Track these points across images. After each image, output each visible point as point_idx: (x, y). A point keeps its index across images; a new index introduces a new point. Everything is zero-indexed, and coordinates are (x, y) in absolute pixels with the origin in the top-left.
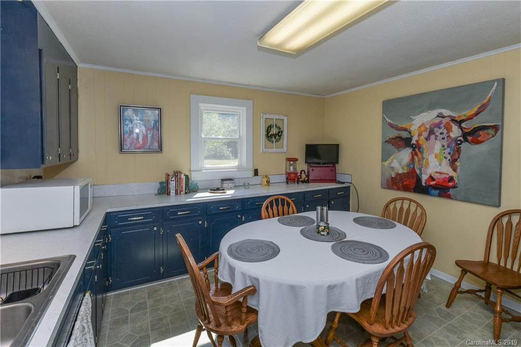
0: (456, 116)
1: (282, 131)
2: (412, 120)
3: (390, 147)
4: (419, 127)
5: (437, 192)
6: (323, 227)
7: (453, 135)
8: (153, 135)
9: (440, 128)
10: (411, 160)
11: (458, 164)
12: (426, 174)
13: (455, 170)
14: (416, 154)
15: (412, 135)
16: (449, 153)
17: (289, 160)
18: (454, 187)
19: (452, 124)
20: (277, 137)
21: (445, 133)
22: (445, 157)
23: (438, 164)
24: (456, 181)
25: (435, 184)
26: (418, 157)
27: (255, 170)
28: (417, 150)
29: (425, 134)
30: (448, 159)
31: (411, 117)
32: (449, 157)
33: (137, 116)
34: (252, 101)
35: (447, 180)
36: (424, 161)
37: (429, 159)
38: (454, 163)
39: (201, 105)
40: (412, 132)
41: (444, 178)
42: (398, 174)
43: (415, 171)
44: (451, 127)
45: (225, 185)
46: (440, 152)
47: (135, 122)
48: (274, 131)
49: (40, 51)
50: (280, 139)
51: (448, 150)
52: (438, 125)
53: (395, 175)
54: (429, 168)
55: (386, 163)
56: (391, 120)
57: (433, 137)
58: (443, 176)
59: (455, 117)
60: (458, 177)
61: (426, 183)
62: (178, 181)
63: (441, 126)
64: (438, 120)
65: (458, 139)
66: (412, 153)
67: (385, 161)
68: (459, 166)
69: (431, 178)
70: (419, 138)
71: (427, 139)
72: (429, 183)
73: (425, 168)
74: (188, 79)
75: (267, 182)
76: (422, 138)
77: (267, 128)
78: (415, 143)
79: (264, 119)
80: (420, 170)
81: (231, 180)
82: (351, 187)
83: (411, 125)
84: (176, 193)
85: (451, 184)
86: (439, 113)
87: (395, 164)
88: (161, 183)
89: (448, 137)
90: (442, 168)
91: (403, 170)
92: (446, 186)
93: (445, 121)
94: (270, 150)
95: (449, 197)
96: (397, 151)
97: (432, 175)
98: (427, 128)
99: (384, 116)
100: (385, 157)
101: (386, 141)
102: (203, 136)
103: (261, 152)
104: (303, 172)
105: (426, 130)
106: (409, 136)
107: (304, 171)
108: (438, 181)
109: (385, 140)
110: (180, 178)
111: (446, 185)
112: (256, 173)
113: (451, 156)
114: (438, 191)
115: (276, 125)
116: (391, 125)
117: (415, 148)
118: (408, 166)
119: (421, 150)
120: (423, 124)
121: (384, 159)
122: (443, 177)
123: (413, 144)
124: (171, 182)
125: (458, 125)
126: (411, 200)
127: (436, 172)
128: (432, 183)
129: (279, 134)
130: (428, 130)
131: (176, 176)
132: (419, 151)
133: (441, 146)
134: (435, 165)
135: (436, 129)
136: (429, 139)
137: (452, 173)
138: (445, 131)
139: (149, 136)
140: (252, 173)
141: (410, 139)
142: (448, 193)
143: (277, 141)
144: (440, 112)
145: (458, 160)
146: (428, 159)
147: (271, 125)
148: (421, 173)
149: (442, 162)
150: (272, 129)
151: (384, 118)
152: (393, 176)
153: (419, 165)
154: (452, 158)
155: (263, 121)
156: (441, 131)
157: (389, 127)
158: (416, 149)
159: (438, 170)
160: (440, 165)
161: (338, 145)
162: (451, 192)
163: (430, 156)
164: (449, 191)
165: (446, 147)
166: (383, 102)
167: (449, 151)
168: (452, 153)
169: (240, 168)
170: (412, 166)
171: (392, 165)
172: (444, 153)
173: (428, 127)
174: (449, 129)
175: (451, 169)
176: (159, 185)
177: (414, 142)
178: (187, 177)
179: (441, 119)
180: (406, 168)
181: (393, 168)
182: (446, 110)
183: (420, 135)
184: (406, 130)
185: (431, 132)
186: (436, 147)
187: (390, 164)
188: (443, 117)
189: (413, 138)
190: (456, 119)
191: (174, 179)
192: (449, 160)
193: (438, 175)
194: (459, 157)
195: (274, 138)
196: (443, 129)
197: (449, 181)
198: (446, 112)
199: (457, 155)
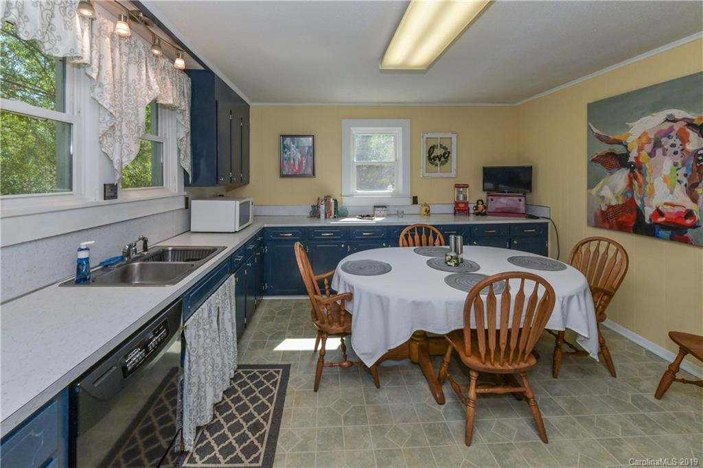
0: (694, 118)
1: (449, 153)
2: (628, 128)
3: (599, 167)
4: (639, 138)
5: (667, 234)
6: (450, 257)
7: (690, 147)
8: (307, 161)
9: (669, 137)
10: (627, 186)
11: (699, 191)
12: (651, 207)
13: (695, 200)
14: (636, 178)
15: (628, 149)
16: (686, 175)
17: (458, 186)
18: (694, 226)
19: (688, 130)
20: (443, 159)
21: (678, 145)
22: (679, 181)
23: (669, 191)
24: (698, 217)
25: (665, 221)
26: (638, 182)
27: (414, 197)
28: (636, 171)
29: (648, 148)
30: (683, 184)
31: (627, 123)
32: (685, 181)
33: (293, 144)
34: (409, 120)
35: (683, 216)
36: (648, 186)
37: (655, 185)
38: (694, 190)
39: (352, 129)
40: (628, 145)
41: (678, 213)
42: (610, 207)
43: (634, 201)
44: (687, 135)
45: (377, 212)
46: (671, 174)
47: (292, 149)
48: (438, 152)
49: (217, 102)
50: (447, 161)
51: (684, 170)
52: (667, 134)
53: (607, 207)
54: (655, 197)
55: (594, 191)
56: (600, 130)
57: (659, 151)
58: (677, 209)
59: (694, 120)
60: (700, 211)
61: (650, 220)
62: (328, 205)
63: (671, 134)
64: (667, 125)
65: (699, 153)
66: (629, 176)
67: (593, 188)
68: (702, 194)
69: (659, 213)
70: (639, 154)
71: (651, 154)
72: (656, 219)
73: (650, 198)
74: (340, 104)
75: (426, 211)
76: (644, 154)
77: (428, 148)
78: (634, 161)
79: (425, 139)
80: (642, 200)
81: (385, 207)
82: (549, 224)
83: (628, 135)
84: (326, 217)
85: (689, 222)
86: (668, 116)
87: (606, 192)
88: (313, 206)
89: (682, 150)
90: (675, 198)
91: (618, 201)
92: (681, 225)
93: (677, 127)
94: (433, 175)
95: (686, 241)
96: (608, 174)
97: (660, 208)
98: (650, 139)
99: (590, 124)
100: (592, 182)
101: (593, 160)
102: (355, 161)
103: (421, 176)
104: (480, 202)
105: (649, 140)
106: (626, 152)
107: (482, 201)
108: (669, 217)
109: (590, 160)
110: (329, 202)
111: (683, 223)
112: (415, 200)
113: (689, 180)
114: (670, 232)
115: (441, 145)
116: (599, 137)
117: (634, 168)
118: (624, 194)
119: (642, 171)
120: (645, 133)
121: (591, 186)
122: (676, 211)
123: (631, 163)
124: (321, 206)
125: (698, 131)
126: (610, 242)
127: (666, 204)
128: (660, 220)
129: (446, 156)
130: (653, 142)
131: (326, 200)
132: (640, 173)
133: (672, 165)
134: (665, 192)
135: (664, 140)
136: (655, 156)
137: (690, 205)
138: (678, 142)
139: (304, 162)
140: (409, 201)
141: (627, 155)
142: (685, 235)
143: (442, 164)
144: (669, 113)
145: (700, 185)
146: (653, 183)
147: (434, 145)
148: (643, 206)
149: (674, 188)
150: (435, 150)
151: (589, 128)
152: (603, 209)
153: (640, 194)
154: (689, 182)
155: (423, 141)
156: (671, 141)
157: (597, 139)
158: (636, 169)
159: (669, 201)
160: (672, 193)
161: (531, 167)
162: (690, 233)
163: (656, 180)
164: (686, 233)
165: (680, 165)
166: (589, 105)
167: (686, 172)
168: (689, 174)
169: (395, 195)
170: (630, 195)
171: (602, 193)
172: (677, 175)
173: (652, 136)
174: (684, 139)
175: (688, 199)
176: (311, 208)
177: (631, 159)
178: (336, 201)
179: (672, 124)
180: (621, 198)
181: (603, 198)
182: (679, 111)
183: (640, 149)
184: (620, 142)
185: (657, 144)
186: (665, 168)
187: (598, 192)
188: (675, 121)
189: (630, 155)
190: (694, 122)
191: (323, 202)
192: (686, 185)
193: (669, 207)
194: (701, 181)
195: (438, 160)
196: (674, 138)
197: (686, 218)
198: (679, 114)
199: (698, 178)
